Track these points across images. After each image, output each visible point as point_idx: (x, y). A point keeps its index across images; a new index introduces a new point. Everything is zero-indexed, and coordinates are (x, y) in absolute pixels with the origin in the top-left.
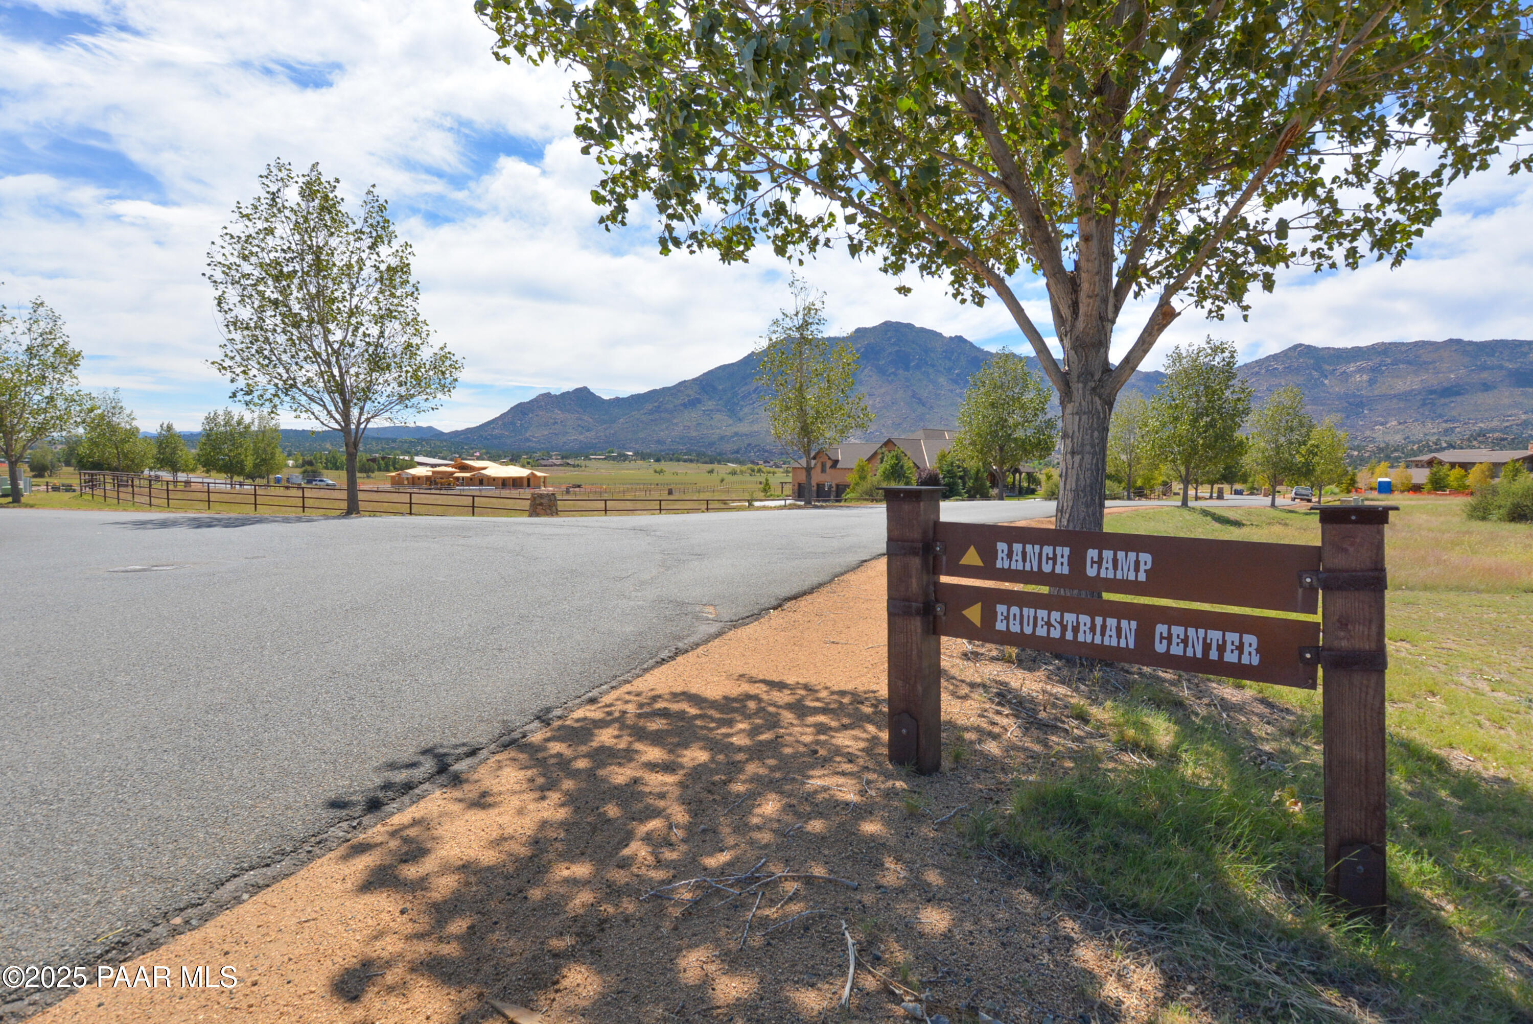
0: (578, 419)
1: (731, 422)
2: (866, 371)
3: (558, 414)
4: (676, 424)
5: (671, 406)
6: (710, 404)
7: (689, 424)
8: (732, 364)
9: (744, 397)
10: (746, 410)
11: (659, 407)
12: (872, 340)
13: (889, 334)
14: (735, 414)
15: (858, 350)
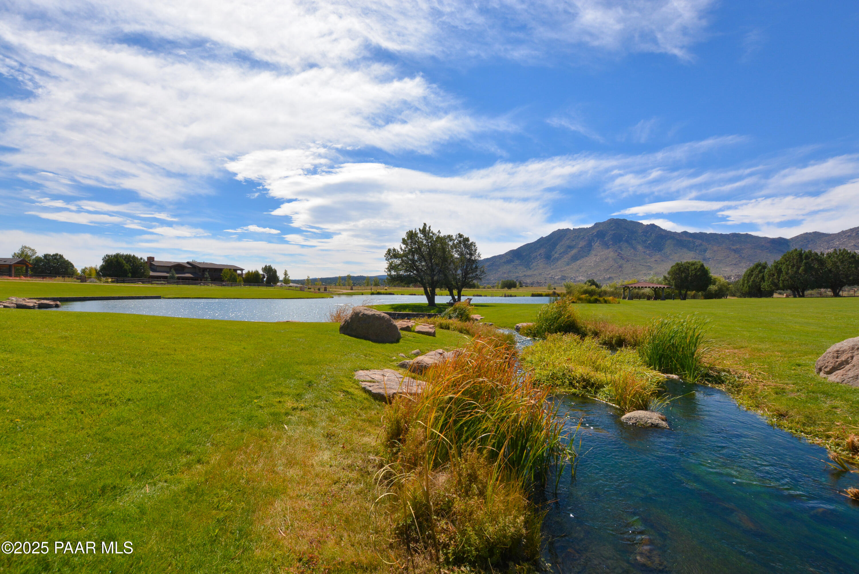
2: (596, 244)
4: (500, 271)
5: (498, 263)
6: (517, 262)
8: (532, 243)
9: (534, 258)
10: (534, 264)
11: (493, 264)
12: (602, 228)
13: (612, 225)
14: (528, 266)
15: (593, 233)
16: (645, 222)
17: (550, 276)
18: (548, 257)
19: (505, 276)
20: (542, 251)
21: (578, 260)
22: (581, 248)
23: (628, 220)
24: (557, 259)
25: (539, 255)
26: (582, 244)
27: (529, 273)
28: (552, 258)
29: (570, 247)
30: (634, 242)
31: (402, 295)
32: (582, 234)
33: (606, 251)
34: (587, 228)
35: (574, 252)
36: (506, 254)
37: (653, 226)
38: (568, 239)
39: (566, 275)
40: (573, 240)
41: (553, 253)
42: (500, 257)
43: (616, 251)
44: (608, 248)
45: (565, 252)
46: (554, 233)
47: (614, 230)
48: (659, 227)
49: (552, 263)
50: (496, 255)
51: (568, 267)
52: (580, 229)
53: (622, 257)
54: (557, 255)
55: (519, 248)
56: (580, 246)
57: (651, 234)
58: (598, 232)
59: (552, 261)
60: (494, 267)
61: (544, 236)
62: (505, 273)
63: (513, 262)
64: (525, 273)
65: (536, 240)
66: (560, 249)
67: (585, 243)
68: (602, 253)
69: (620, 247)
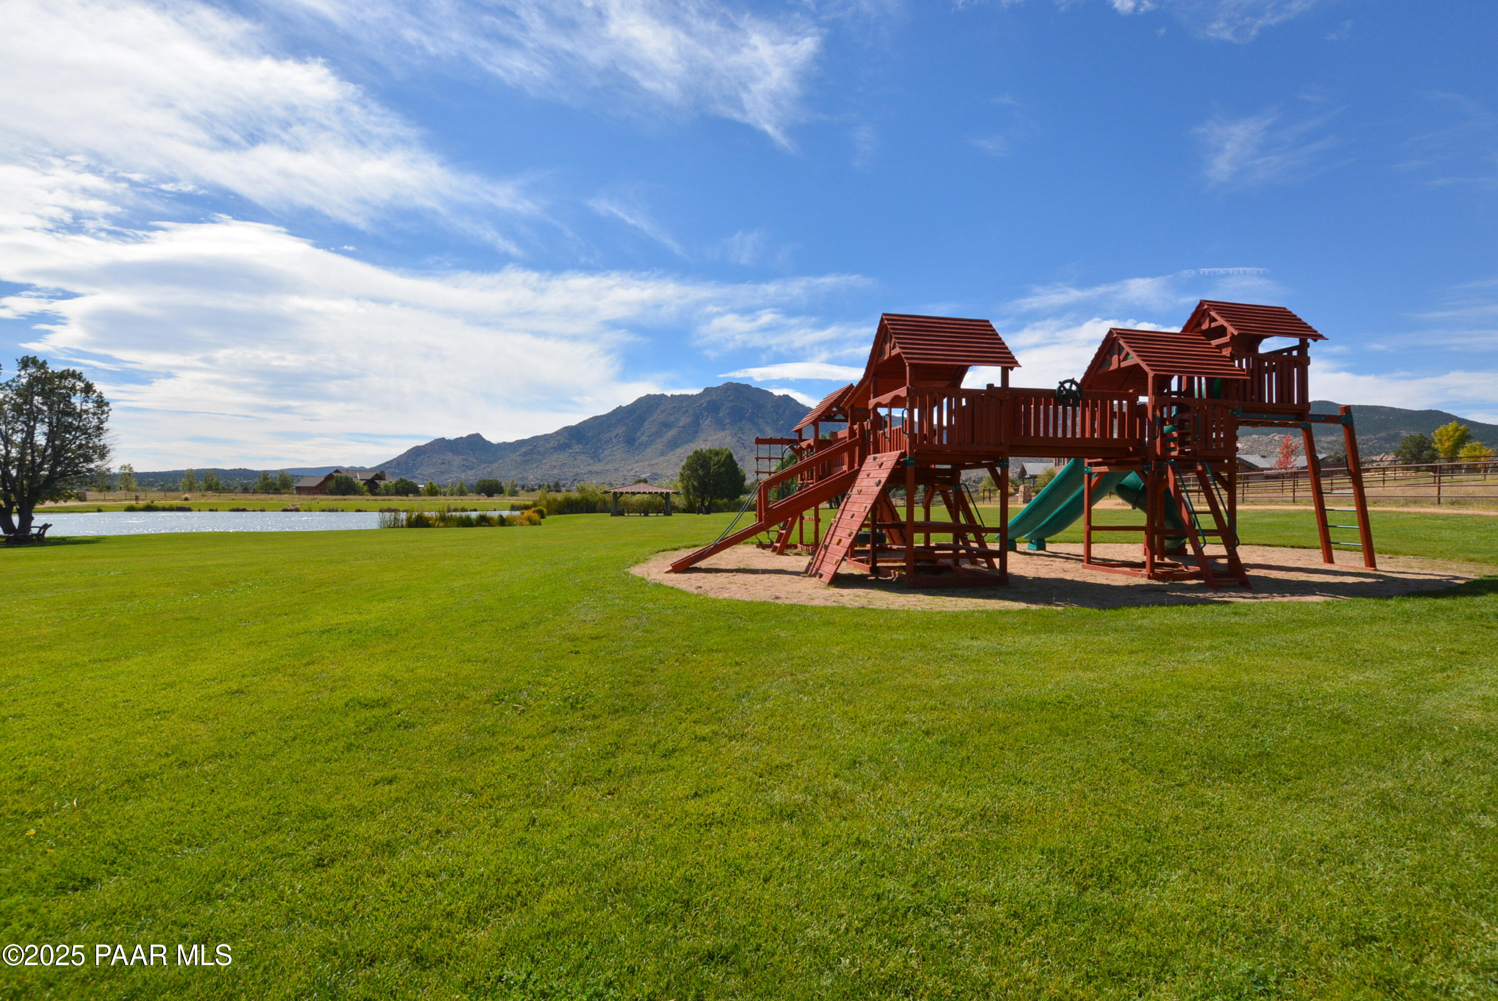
0: (464, 460)
1: (592, 462)
2: (706, 422)
3: (449, 456)
4: (545, 464)
5: (542, 449)
6: (577, 448)
7: (555, 464)
8: (604, 416)
9: (606, 442)
10: (606, 452)
11: (532, 450)
12: (714, 397)
13: (729, 393)
14: (595, 456)
15: (701, 405)
16: (778, 392)
17: (632, 473)
18: (630, 441)
19: (556, 471)
20: (620, 430)
21: (678, 447)
22: (682, 427)
23: (753, 386)
24: (646, 445)
25: (615, 437)
26: (684, 420)
27: (598, 467)
28: (637, 443)
29: (667, 426)
30: (761, 421)
31: (211, 510)
32: (685, 404)
33: (721, 434)
34: (692, 396)
35: (672, 433)
36: (557, 433)
37: (786, 397)
38: (663, 412)
39: (659, 472)
40: (671, 415)
41: (639, 434)
42: (546, 438)
43: (735, 434)
44: (724, 429)
45: (658, 434)
46: (640, 400)
47: (732, 401)
48: (795, 401)
49: (637, 452)
50: (539, 434)
51: (662, 458)
52: (681, 396)
53: (743, 444)
54: (644, 438)
55: (580, 424)
56: (681, 424)
57: (784, 411)
58: (708, 402)
59: (637, 448)
60: (534, 456)
61: (624, 405)
62: (555, 467)
63: (570, 448)
64: (590, 468)
65: (610, 410)
66: (649, 427)
67: (689, 420)
68: (716, 437)
69: (741, 429)
